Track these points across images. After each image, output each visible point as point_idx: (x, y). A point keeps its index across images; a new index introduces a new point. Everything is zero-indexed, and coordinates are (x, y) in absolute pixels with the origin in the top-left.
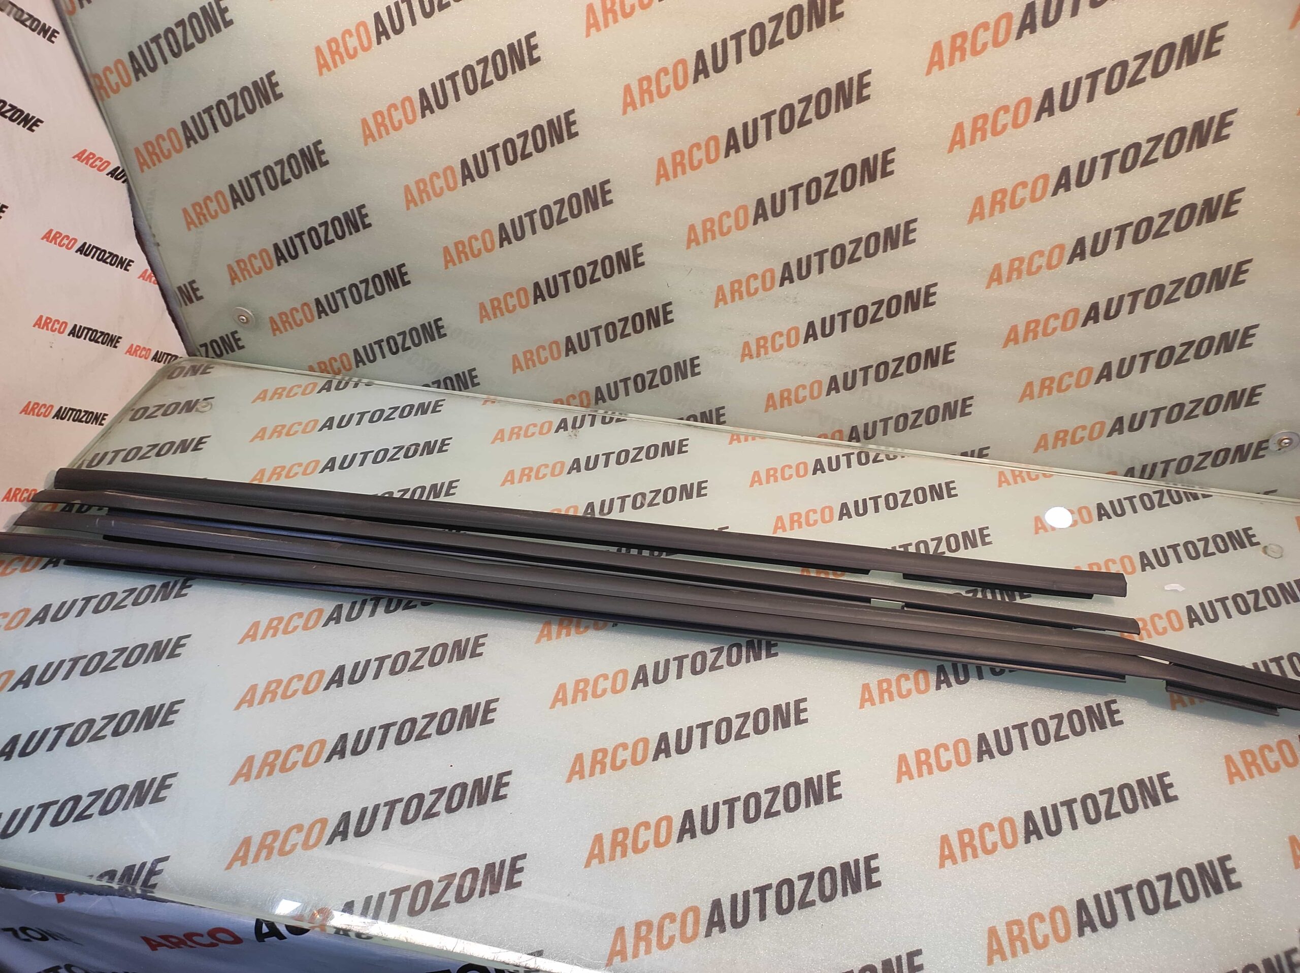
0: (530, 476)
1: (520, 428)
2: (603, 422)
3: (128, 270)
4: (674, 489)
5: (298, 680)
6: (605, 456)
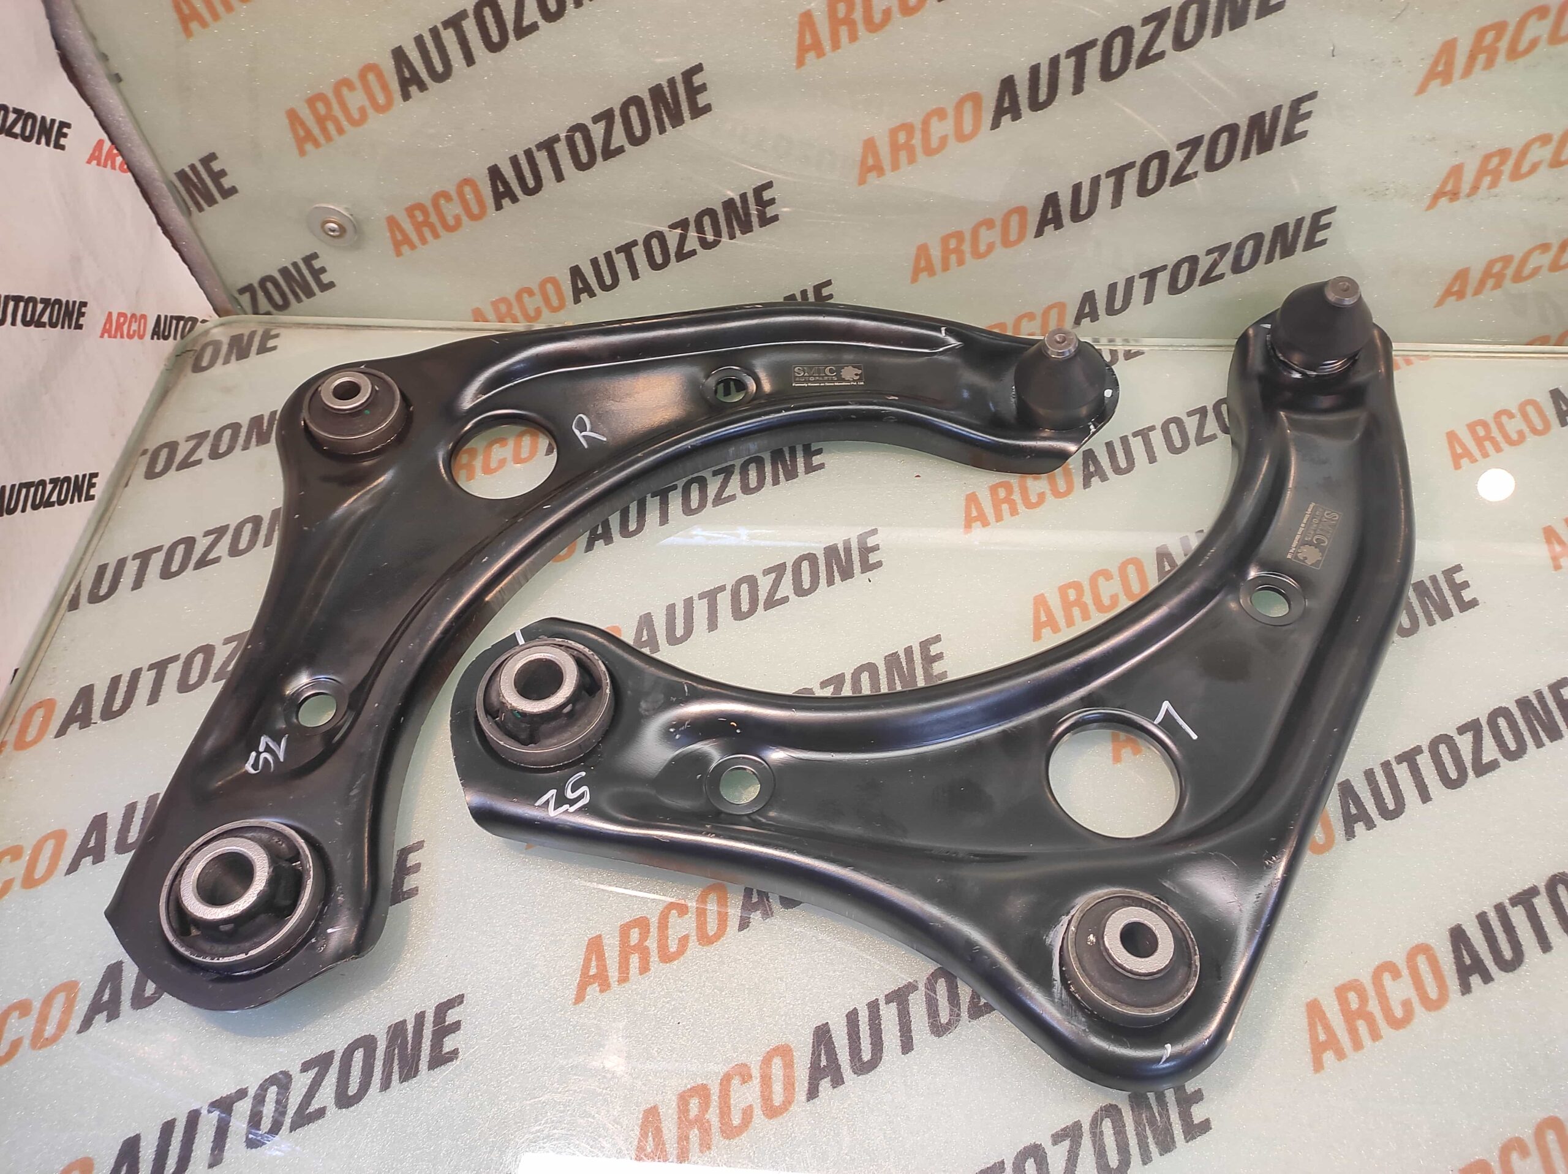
3: (62, 148)
5: (744, 1082)
6: (1140, 437)
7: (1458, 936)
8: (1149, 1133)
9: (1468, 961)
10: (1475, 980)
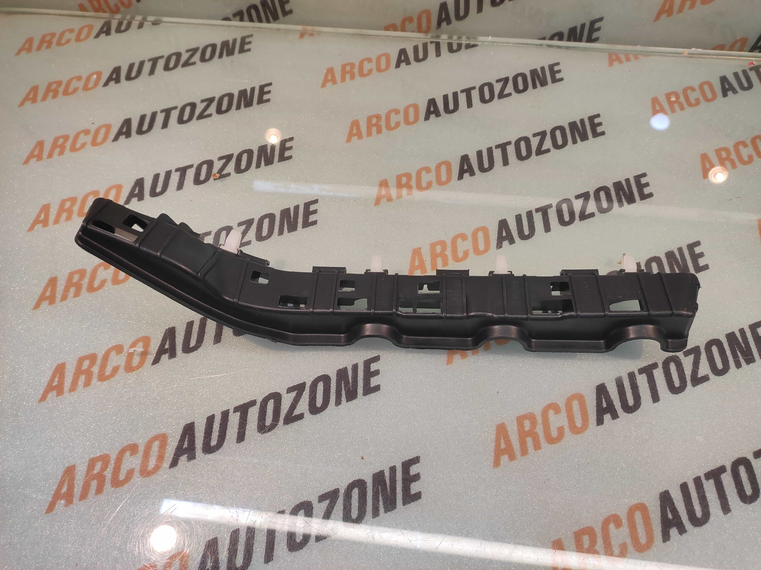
0: (381, 126)
1: (352, 65)
2: (451, 50)
4: (562, 129)
5: (132, 455)
6: (465, 93)
7: (601, 390)
8: (381, 498)
9: (605, 405)
10: (607, 417)
